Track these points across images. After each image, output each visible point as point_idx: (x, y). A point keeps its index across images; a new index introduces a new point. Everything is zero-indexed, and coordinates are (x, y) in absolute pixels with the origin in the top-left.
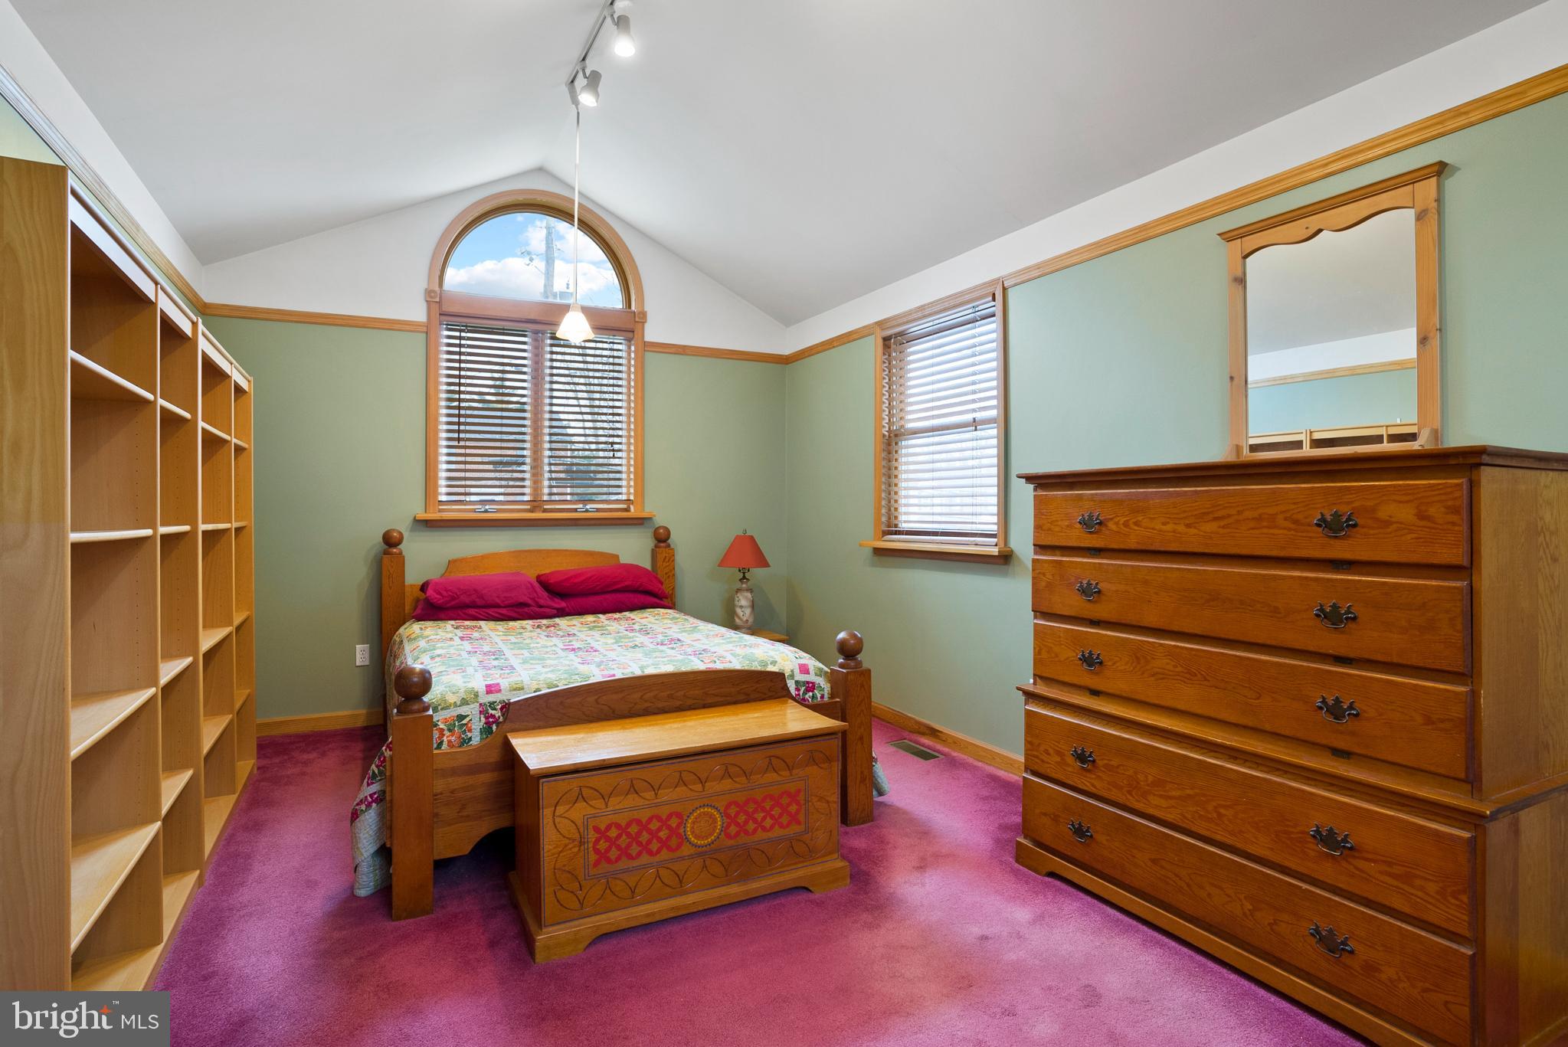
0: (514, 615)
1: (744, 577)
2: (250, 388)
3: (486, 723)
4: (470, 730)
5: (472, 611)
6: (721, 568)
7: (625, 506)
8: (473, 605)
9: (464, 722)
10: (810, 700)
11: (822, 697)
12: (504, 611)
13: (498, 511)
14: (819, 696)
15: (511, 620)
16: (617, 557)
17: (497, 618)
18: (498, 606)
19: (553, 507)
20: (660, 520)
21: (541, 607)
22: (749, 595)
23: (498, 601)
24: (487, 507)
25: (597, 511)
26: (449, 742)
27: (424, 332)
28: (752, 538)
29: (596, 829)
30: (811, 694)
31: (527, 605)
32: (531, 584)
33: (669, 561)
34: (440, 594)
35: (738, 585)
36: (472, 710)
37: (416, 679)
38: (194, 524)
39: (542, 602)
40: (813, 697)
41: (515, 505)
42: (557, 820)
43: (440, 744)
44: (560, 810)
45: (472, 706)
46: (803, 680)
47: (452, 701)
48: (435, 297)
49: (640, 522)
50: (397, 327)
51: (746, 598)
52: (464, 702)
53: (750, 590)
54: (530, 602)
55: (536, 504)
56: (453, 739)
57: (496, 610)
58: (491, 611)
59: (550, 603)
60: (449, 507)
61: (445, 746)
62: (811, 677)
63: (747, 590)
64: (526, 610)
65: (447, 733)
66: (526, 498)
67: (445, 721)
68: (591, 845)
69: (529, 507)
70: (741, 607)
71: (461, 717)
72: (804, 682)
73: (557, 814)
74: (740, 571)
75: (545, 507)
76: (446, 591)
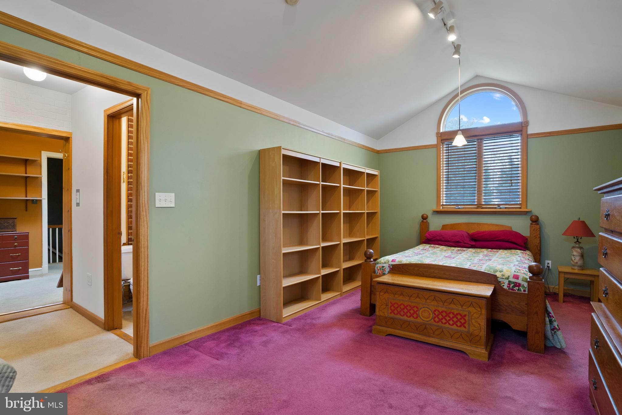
0: (456, 246)
1: (578, 241)
2: (378, 174)
3: (390, 270)
4: (385, 271)
5: (440, 242)
6: (564, 236)
7: (520, 206)
8: (440, 240)
9: (384, 268)
10: (517, 290)
11: (524, 291)
12: (451, 244)
13: (464, 208)
14: (522, 290)
15: (452, 247)
16: (511, 227)
17: (447, 245)
18: (449, 241)
19: (486, 206)
20: (536, 212)
21: (465, 243)
22: (579, 250)
23: (449, 240)
24: (459, 207)
25: (505, 208)
26: (379, 273)
27: (436, 147)
28: (583, 222)
29: (391, 303)
30: (517, 288)
31: (460, 242)
32: (463, 235)
33: (536, 231)
34: (430, 235)
35: (574, 245)
36: (386, 266)
37: (368, 253)
38: (340, 210)
39: (465, 242)
40: (518, 290)
41: (467, 206)
42: (380, 296)
43: (377, 273)
44: (382, 294)
45: (387, 264)
46: (513, 281)
47: (382, 262)
48: (439, 135)
49: (526, 213)
50: (427, 147)
51: (577, 252)
52: (385, 263)
53: (581, 248)
54: (462, 242)
55: (479, 205)
56: (380, 272)
57: (449, 243)
58: (447, 243)
59: (469, 242)
60: (447, 207)
61: (378, 274)
62: (520, 281)
63: (578, 248)
64: (459, 244)
65: (379, 270)
66: (476, 203)
67: (379, 267)
68: (389, 307)
69: (476, 207)
70: (574, 255)
71: (383, 267)
72: (513, 282)
73: (380, 294)
74: (574, 238)
75: (483, 207)
76: (432, 235)
